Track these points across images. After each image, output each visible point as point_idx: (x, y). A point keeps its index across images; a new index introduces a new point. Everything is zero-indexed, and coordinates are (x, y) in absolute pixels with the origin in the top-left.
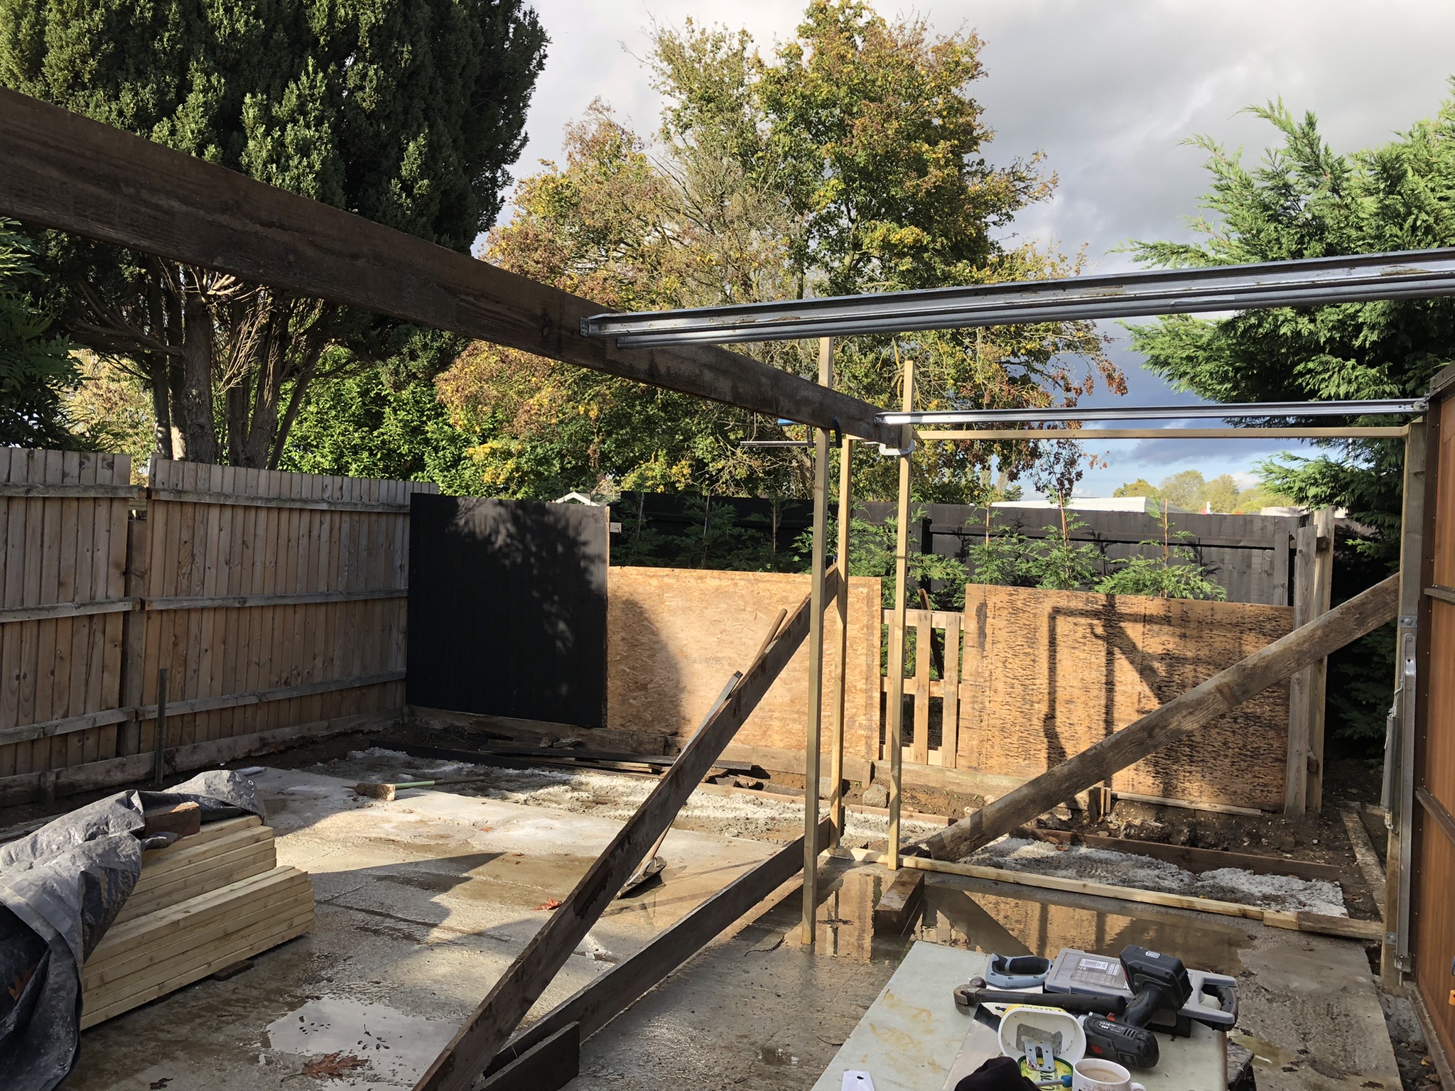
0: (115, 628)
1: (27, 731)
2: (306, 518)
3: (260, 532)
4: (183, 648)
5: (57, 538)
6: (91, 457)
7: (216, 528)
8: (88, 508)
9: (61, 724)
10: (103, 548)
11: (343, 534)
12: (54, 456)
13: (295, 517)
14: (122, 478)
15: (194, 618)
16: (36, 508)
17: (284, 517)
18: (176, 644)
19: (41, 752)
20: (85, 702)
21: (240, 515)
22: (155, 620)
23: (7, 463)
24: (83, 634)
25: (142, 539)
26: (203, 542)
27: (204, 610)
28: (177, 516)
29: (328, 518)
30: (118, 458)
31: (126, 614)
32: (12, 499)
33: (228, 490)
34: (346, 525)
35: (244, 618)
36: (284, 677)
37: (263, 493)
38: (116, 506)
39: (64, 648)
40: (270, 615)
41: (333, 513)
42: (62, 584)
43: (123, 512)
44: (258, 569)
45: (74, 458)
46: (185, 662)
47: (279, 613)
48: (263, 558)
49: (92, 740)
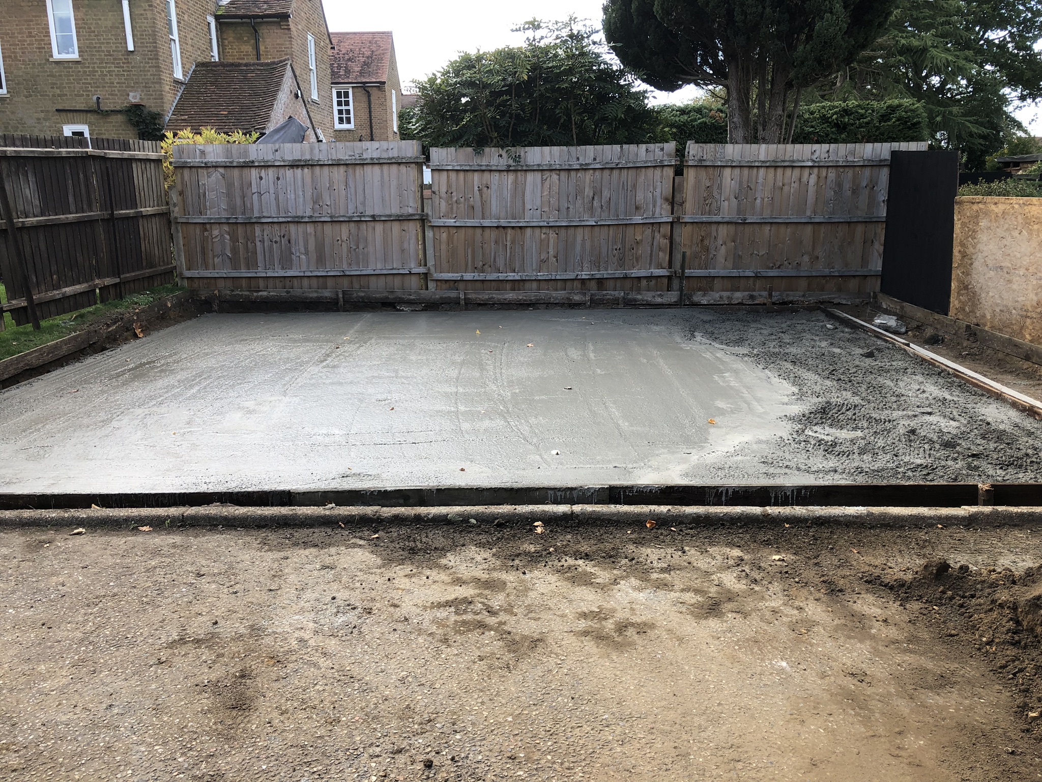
0: (666, 230)
1: (619, 273)
2: (797, 172)
3: (760, 180)
4: (706, 242)
5: (634, 186)
6: (651, 146)
7: (729, 179)
8: (651, 171)
9: (635, 272)
10: (658, 190)
11: (829, 180)
12: (633, 147)
13: (788, 171)
14: (669, 155)
15: (714, 227)
16: (625, 172)
17: (780, 171)
18: (702, 241)
19: (628, 284)
20: (650, 264)
21: (746, 171)
22: (689, 227)
23: (610, 152)
24: (648, 231)
25: (681, 185)
26: (720, 187)
27: (719, 223)
28: (703, 173)
29: (816, 170)
30: (666, 145)
31: (672, 223)
32: (612, 169)
33: (737, 157)
34: (832, 174)
35: (748, 229)
36: (778, 263)
37: (762, 158)
38: (665, 169)
39: (639, 238)
40: (767, 228)
41: (819, 167)
42: (637, 208)
43: (670, 172)
44: (758, 201)
45: (643, 147)
46: (707, 250)
47: (774, 227)
48: (762, 195)
49: (654, 282)
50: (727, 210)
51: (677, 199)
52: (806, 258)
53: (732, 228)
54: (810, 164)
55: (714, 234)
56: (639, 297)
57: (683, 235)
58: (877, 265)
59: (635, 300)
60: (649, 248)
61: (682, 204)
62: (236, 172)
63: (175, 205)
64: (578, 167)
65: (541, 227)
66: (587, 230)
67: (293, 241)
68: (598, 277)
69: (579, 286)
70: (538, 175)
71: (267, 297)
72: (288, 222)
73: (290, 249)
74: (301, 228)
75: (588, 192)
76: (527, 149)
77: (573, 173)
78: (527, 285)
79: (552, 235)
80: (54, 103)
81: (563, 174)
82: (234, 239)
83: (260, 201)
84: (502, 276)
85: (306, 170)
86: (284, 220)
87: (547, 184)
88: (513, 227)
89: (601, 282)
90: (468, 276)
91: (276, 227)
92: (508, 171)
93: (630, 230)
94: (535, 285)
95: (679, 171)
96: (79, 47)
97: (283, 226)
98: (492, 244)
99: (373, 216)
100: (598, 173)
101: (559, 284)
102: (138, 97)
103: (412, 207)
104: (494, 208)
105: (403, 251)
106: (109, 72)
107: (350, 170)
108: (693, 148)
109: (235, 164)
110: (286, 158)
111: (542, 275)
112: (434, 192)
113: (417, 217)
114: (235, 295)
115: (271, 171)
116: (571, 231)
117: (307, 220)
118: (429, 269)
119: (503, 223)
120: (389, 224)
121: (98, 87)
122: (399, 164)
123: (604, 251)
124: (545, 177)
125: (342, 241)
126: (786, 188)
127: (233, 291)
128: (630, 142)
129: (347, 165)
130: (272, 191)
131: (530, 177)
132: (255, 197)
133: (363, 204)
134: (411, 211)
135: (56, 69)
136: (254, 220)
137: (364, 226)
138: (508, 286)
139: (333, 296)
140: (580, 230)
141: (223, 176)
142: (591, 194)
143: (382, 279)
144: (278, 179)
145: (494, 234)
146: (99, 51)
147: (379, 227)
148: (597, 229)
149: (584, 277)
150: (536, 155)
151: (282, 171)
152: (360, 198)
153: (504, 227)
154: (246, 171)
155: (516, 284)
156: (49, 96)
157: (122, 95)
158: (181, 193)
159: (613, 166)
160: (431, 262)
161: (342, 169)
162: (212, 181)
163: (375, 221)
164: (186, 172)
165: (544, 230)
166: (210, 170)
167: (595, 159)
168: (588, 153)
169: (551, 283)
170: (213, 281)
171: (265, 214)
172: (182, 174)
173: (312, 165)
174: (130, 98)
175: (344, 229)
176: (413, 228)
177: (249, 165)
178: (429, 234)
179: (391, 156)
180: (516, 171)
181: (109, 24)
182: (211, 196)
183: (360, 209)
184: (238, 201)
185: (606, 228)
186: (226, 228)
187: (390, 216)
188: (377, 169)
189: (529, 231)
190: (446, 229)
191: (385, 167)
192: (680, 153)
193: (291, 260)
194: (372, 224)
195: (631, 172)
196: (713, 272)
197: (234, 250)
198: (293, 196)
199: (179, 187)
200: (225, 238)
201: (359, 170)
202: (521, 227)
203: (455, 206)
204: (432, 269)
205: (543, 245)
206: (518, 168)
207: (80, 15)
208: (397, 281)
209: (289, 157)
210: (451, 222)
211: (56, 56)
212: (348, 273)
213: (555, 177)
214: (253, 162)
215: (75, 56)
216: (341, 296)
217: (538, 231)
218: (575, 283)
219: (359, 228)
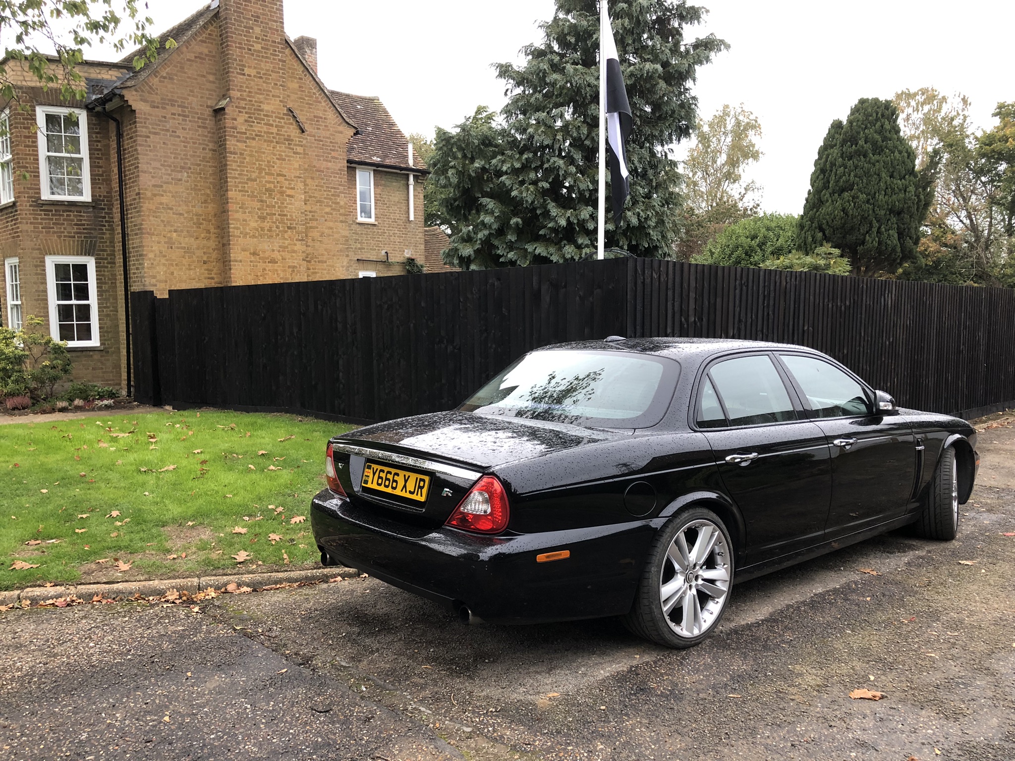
80: (355, 254)
96: (376, 214)
102: (410, 253)
106: (394, 233)
121: (385, 244)
135: (359, 229)
146: (388, 218)
156: (352, 248)
157: (400, 251)
174: (405, 254)
181: (396, 199)
207: (379, 191)
211: (360, 219)
215: (372, 220)
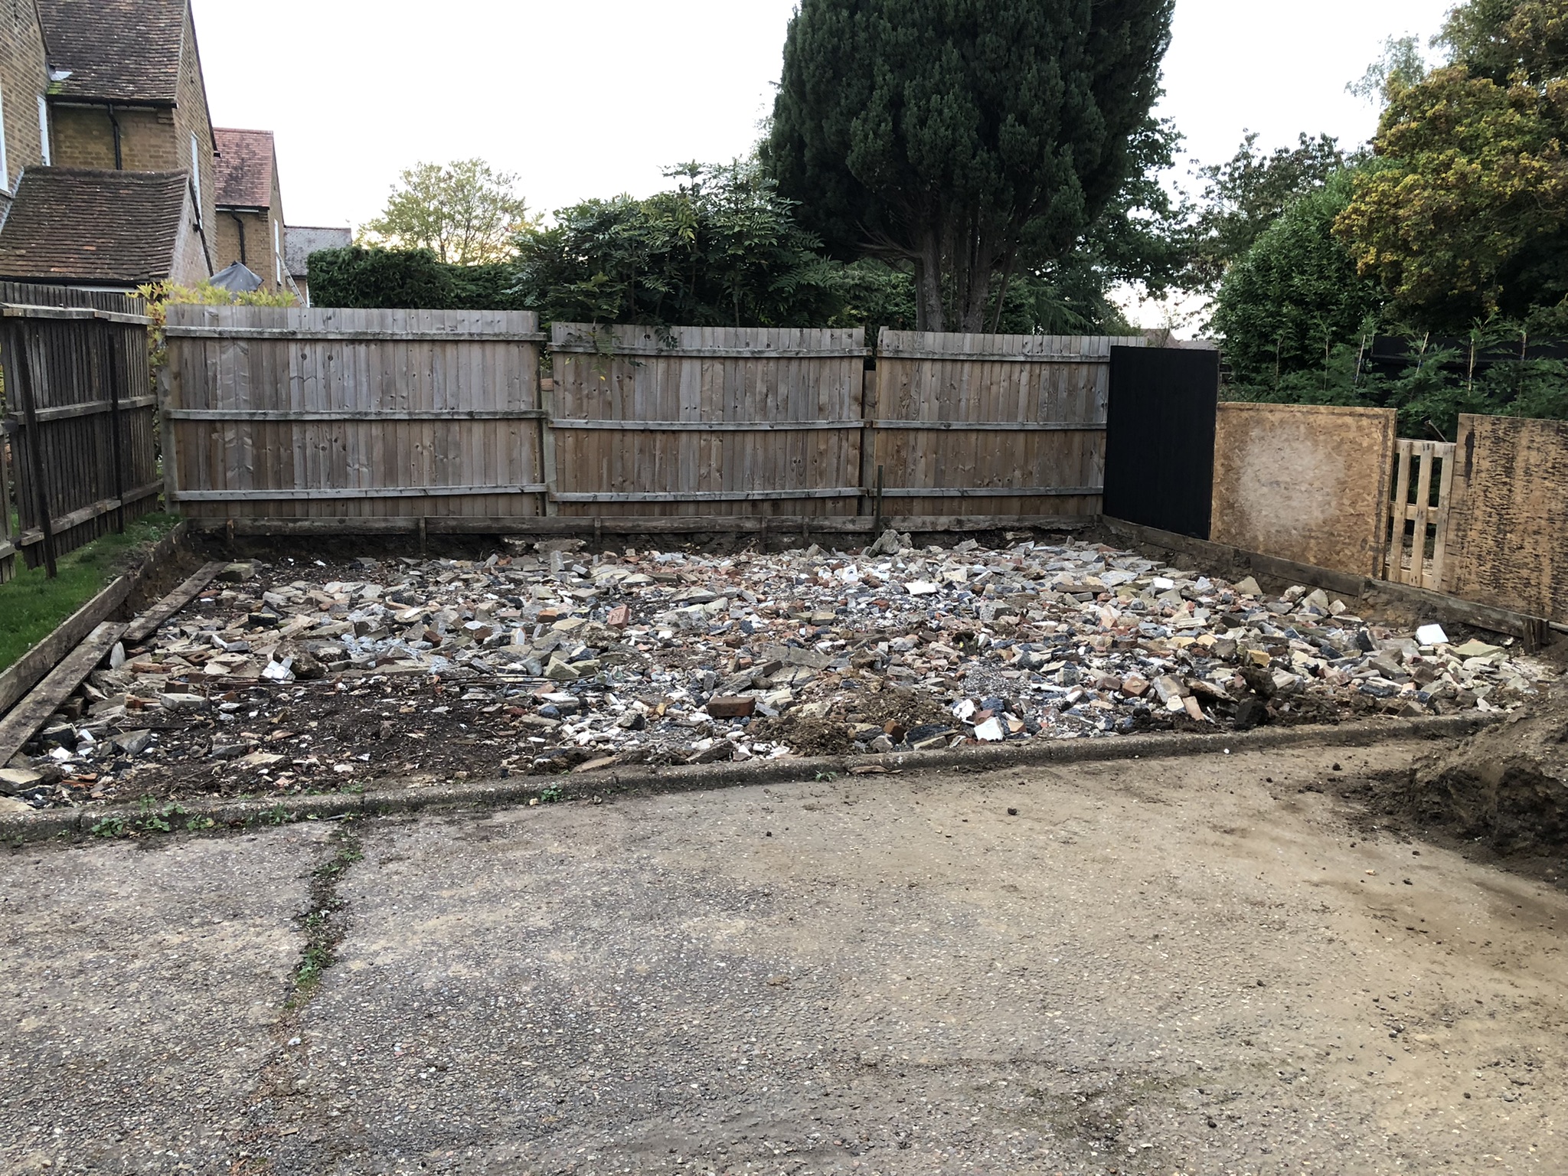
0: (855, 437)
1: (800, 492)
2: (1006, 368)
3: (965, 378)
4: (903, 453)
5: (817, 380)
6: (837, 332)
7: (929, 376)
8: (836, 363)
9: (820, 491)
10: (846, 387)
11: (1042, 379)
12: (815, 332)
13: (997, 367)
14: (858, 344)
15: (912, 435)
16: (805, 363)
17: (987, 367)
18: (898, 452)
19: (810, 506)
20: (837, 481)
21: (949, 366)
22: (883, 435)
23: (788, 338)
24: (834, 439)
25: (873, 382)
26: (918, 385)
27: (917, 430)
28: (898, 366)
29: (1028, 367)
30: (855, 331)
31: (862, 429)
32: (790, 359)
33: (938, 349)
34: (1046, 372)
35: (951, 437)
36: (986, 481)
37: (967, 350)
38: (854, 361)
39: (822, 447)
40: (974, 436)
41: (1032, 363)
42: (821, 409)
43: (859, 365)
44: (963, 403)
45: (827, 332)
46: (904, 463)
47: (981, 436)
48: (968, 396)
49: (841, 504)
50: (927, 414)
51: (869, 398)
52: (1018, 473)
53: (933, 436)
54: (1022, 359)
55: (912, 443)
56: (827, 523)
57: (875, 444)
58: (1098, 483)
59: (822, 528)
60: (835, 461)
61: (874, 405)
62: (266, 348)
63: (166, 393)
64: (749, 355)
65: (700, 431)
66: (759, 436)
67: (349, 448)
68: (774, 497)
69: (750, 509)
70: (697, 364)
71: (309, 529)
72: (345, 421)
73: (345, 459)
74: (362, 430)
75: (760, 387)
76: (683, 328)
77: (741, 363)
78: (682, 508)
79: (715, 442)
81: (728, 363)
82: (259, 444)
83: (302, 389)
84: (649, 496)
85: (373, 347)
86: (338, 417)
87: (708, 378)
88: (664, 432)
89: (776, 503)
90: (604, 496)
91: (325, 428)
92: (657, 357)
93: (812, 437)
94: (691, 508)
95: (869, 364)
97: (335, 427)
98: (636, 451)
99: (470, 413)
100: (772, 364)
101: (724, 506)
103: (523, 404)
104: (638, 407)
105: (511, 461)
107: (438, 349)
108: (886, 335)
109: (266, 336)
110: (343, 330)
111: (701, 495)
112: (557, 383)
113: (533, 416)
114: (259, 527)
115: (319, 348)
116: (738, 438)
117: (373, 417)
118: (548, 487)
119: (652, 425)
120: (493, 424)
122: (508, 342)
123: (781, 463)
124: (705, 367)
125: (424, 447)
126: (994, 388)
127: (255, 520)
128: (812, 325)
129: (433, 341)
130: (320, 375)
131: (686, 365)
132: (294, 384)
133: (456, 396)
134: (523, 408)
136: (292, 418)
137: (456, 427)
138: (657, 509)
139: (410, 525)
140: (750, 438)
141: (243, 350)
142: (765, 390)
143: (479, 502)
144: (330, 358)
145: (637, 440)
147: (478, 429)
148: (771, 436)
149: (756, 497)
150: (693, 338)
151: (337, 347)
152: (451, 387)
153: (652, 431)
154: (280, 346)
155: (668, 507)
158: (177, 376)
159: (792, 354)
160: (551, 478)
161: (426, 347)
162: (226, 360)
163: (472, 420)
164: (187, 347)
165: (704, 436)
166: (225, 343)
167: (768, 346)
168: (762, 338)
169: (713, 505)
170: (222, 507)
171: (308, 408)
172: (180, 348)
173: (382, 341)
175: (427, 430)
176: (526, 431)
177: (288, 339)
178: (549, 439)
179: (497, 331)
180: (668, 357)
182: (224, 380)
183: (451, 402)
184: (268, 389)
185: (783, 435)
186: (247, 428)
187: (495, 413)
188: (476, 349)
189: (684, 437)
190: (573, 433)
191: (488, 348)
192: (871, 340)
193: (347, 475)
194: (468, 424)
195: (813, 364)
196: (913, 491)
197: (258, 460)
198: (352, 383)
199: (174, 368)
200: (244, 443)
201: (450, 350)
202: (674, 432)
203: (585, 401)
204: (553, 487)
205: (704, 455)
206: (672, 355)
208: (502, 504)
209: (349, 330)
210: (580, 423)
212: (431, 493)
213: (718, 367)
214: (294, 333)
216: (422, 525)
217: (695, 437)
218: (744, 505)
219: (448, 431)
